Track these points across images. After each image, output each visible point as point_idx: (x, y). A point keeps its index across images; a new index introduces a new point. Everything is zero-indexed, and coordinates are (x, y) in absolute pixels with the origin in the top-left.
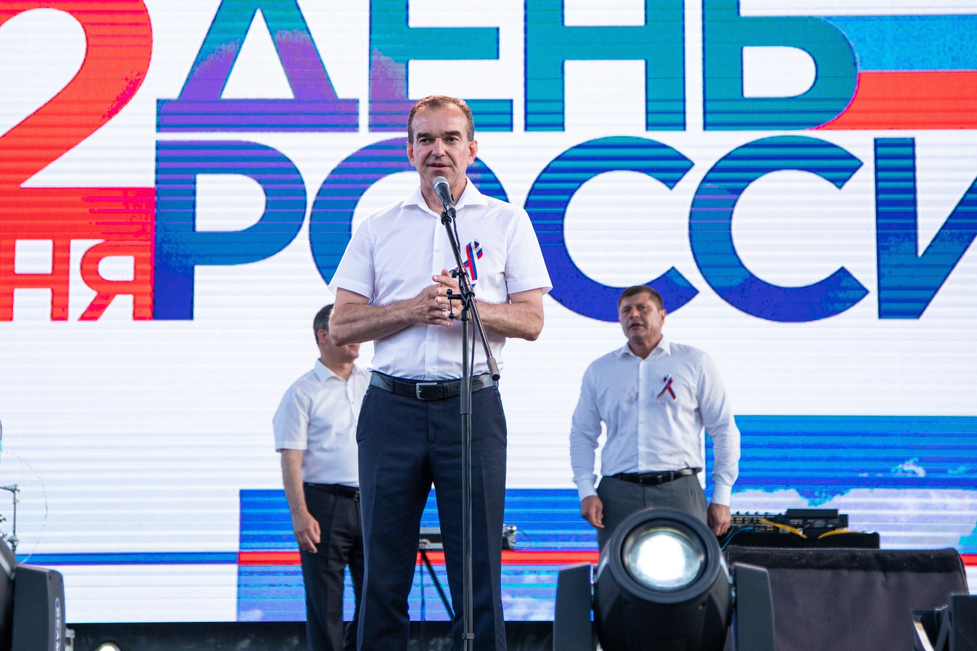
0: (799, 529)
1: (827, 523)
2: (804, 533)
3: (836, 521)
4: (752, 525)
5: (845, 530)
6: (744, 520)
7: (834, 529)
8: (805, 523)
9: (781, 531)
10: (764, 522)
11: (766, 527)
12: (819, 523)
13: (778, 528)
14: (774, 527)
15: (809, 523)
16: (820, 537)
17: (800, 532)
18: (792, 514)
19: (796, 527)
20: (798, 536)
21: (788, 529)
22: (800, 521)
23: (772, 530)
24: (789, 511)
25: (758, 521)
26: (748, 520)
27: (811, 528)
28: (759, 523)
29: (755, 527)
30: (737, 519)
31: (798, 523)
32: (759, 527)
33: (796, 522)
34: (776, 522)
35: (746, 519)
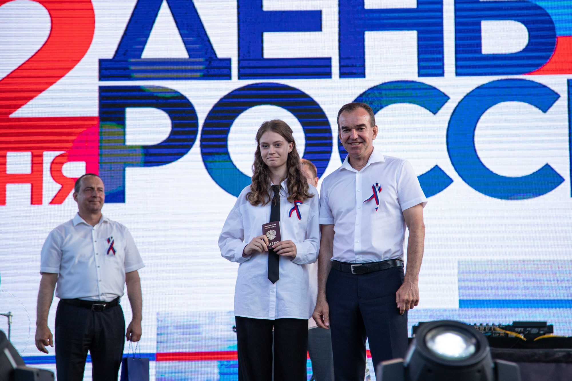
0: (522, 334)
1: (539, 331)
2: (524, 337)
3: (546, 329)
4: (490, 332)
5: (552, 335)
6: (485, 329)
7: (544, 334)
8: (525, 330)
9: (509, 336)
10: (498, 330)
11: (499, 334)
12: (534, 331)
13: (507, 334)
14: (505, 333)
15: (528, 330)
16: (535, 340)
17: (522, 336)
18: (516, 325)
19: (519, 333)
20: (521, 339)
21: (514, 334)
22: (522, 329)
23: (503, 335)
24: (515, 323)
25: (494, 329)
26: (488, 329)
27: (529, 333)
28: (495, 331)
29: (492, 333)
30: (481, 328)
31: (521, 330)
32: (495, 333)
33: (519, 330)
34: (506, 330)
35: (487, 328)
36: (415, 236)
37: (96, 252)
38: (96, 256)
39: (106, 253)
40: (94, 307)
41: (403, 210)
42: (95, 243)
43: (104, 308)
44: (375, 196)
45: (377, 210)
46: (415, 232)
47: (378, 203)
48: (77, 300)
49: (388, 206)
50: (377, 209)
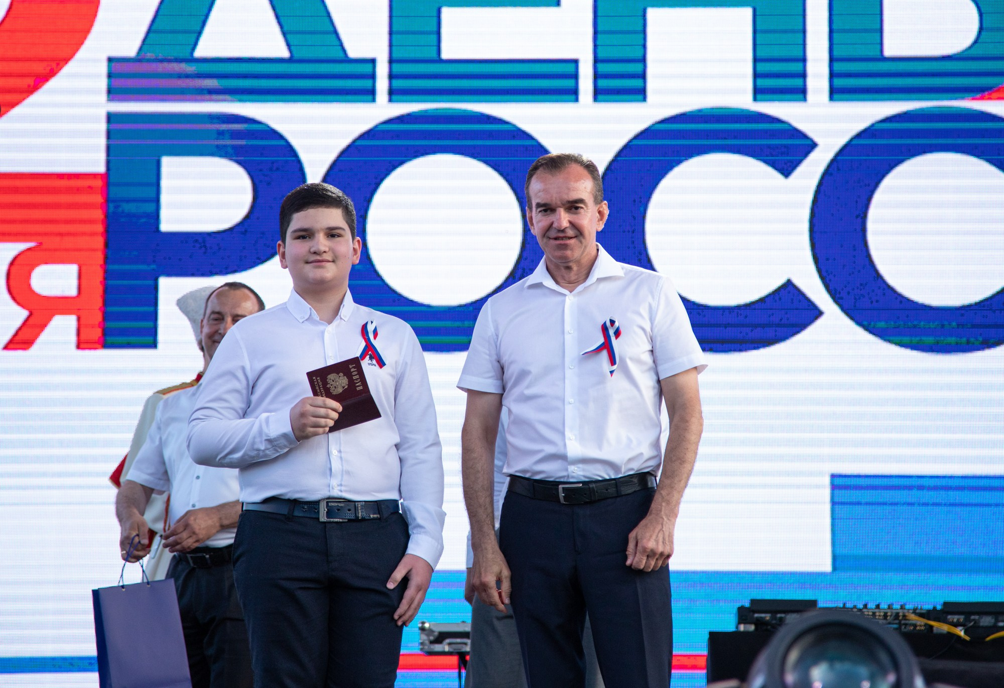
0: (961, 628)
1: (997, 621)
2: (966, 633)
4: (897, 621)
6: (885, 616)
8: (967, 619)
9: (935, 629)
10: (913, 618)
11: (915, 626)
12: (987, 621)
13: (931, 627)
14: (926, 625)
15: (974, 620)
16: (988, 639)
17: (961, 632)
18: (949, 609)
19: (956, 625)
20: (959, 637)
21: (945, 628)
22: (962, 618)
23: (923, 628)
24: (946, 604)
25: (904, 616)
26: (891, 616)
27: (976, 627)
28: (906, 620)
29: (900, 624)
30: (877, 614)
31: (958, 620)
32: (906, 625)
33: (955, 618)
34: (929, 619)
35: (889, 614)
44: (607, 346)
49: (632, 367)
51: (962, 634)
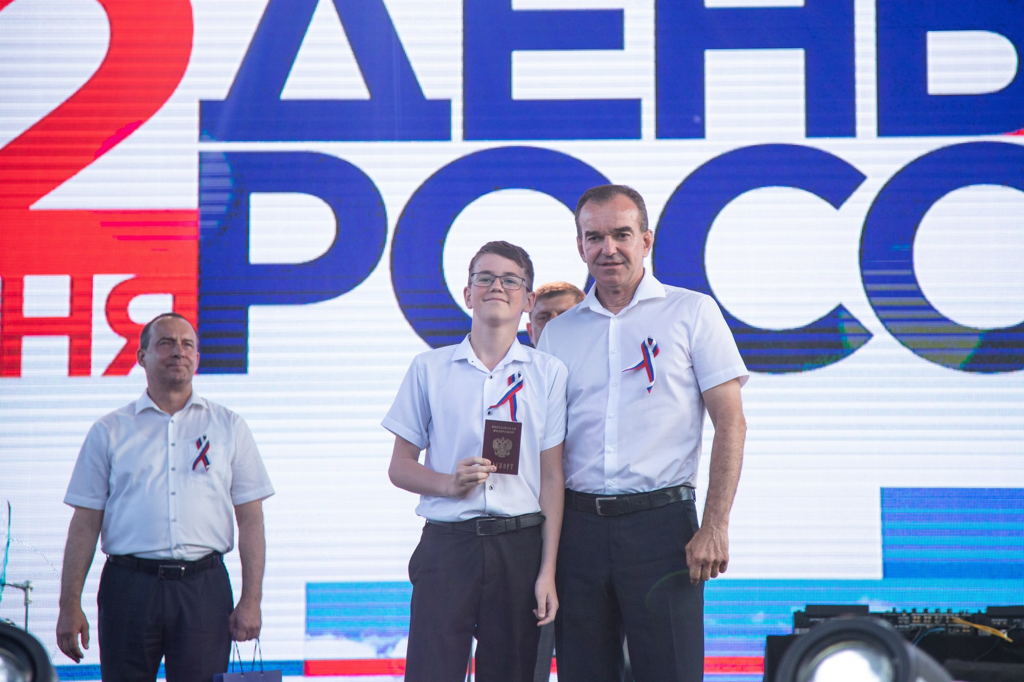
0: (1004, 631)
2: (1008, 636)
4: (943, 625)
6: (933, 619)
8: (1010, 622)
9: (980, 633)
10: (959, 621)
11: (961, 629)
13: (976, 630)
14: (971, 628)
15: (1016, 623)
17: (1004, 635)
18: (994, 613)
19: (999, 628)
20: (1002, 639)
21: (989, 631)
22: (1005, 621)
23: (968, 631)
24: (990, 608)
25: (951, 620)
26: (938, 619)
27: (1019, 629)
28: (952, 623)
29: (947, 627)
30: (925, 618)
31: (1002, 623)
32: (952, 628)
33: (998, 621)
34: (974, 622)
35: (936, 618)
36: (725, 439)
37: (171, 465)
38: (170, 472)
39: (191, 467)
40: (162, 572)
41: (702, 391)
42: (171, 448)
43: (182, 574)
44: (646, 364)
45: (649, 392)
46: (725, 431)
47: (651, 378)
48: (130, 557)
49: (671, 382)
50: (649, 389)
51: (1005, 636)
